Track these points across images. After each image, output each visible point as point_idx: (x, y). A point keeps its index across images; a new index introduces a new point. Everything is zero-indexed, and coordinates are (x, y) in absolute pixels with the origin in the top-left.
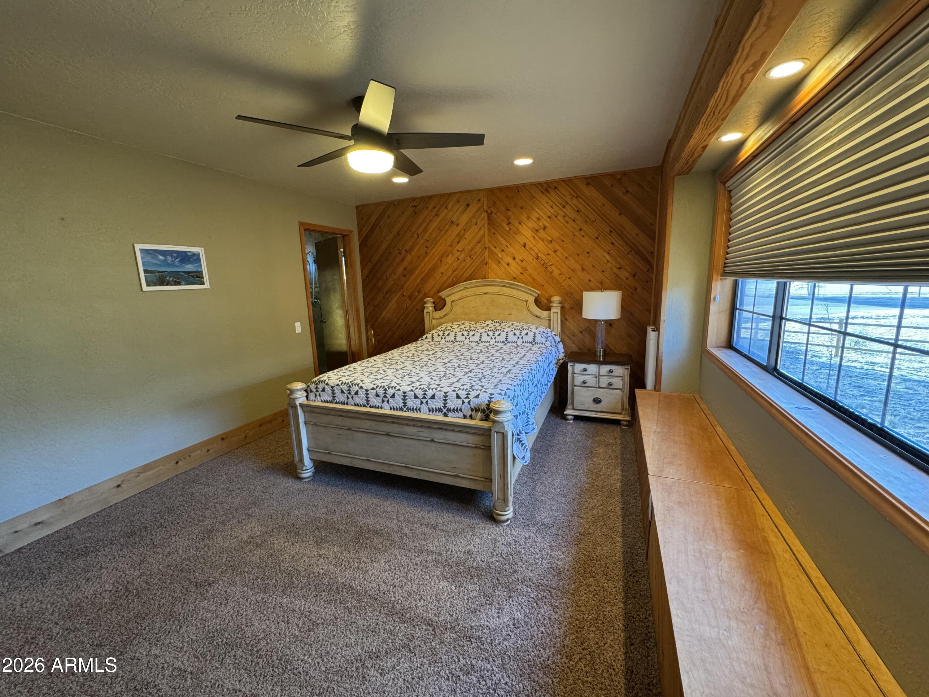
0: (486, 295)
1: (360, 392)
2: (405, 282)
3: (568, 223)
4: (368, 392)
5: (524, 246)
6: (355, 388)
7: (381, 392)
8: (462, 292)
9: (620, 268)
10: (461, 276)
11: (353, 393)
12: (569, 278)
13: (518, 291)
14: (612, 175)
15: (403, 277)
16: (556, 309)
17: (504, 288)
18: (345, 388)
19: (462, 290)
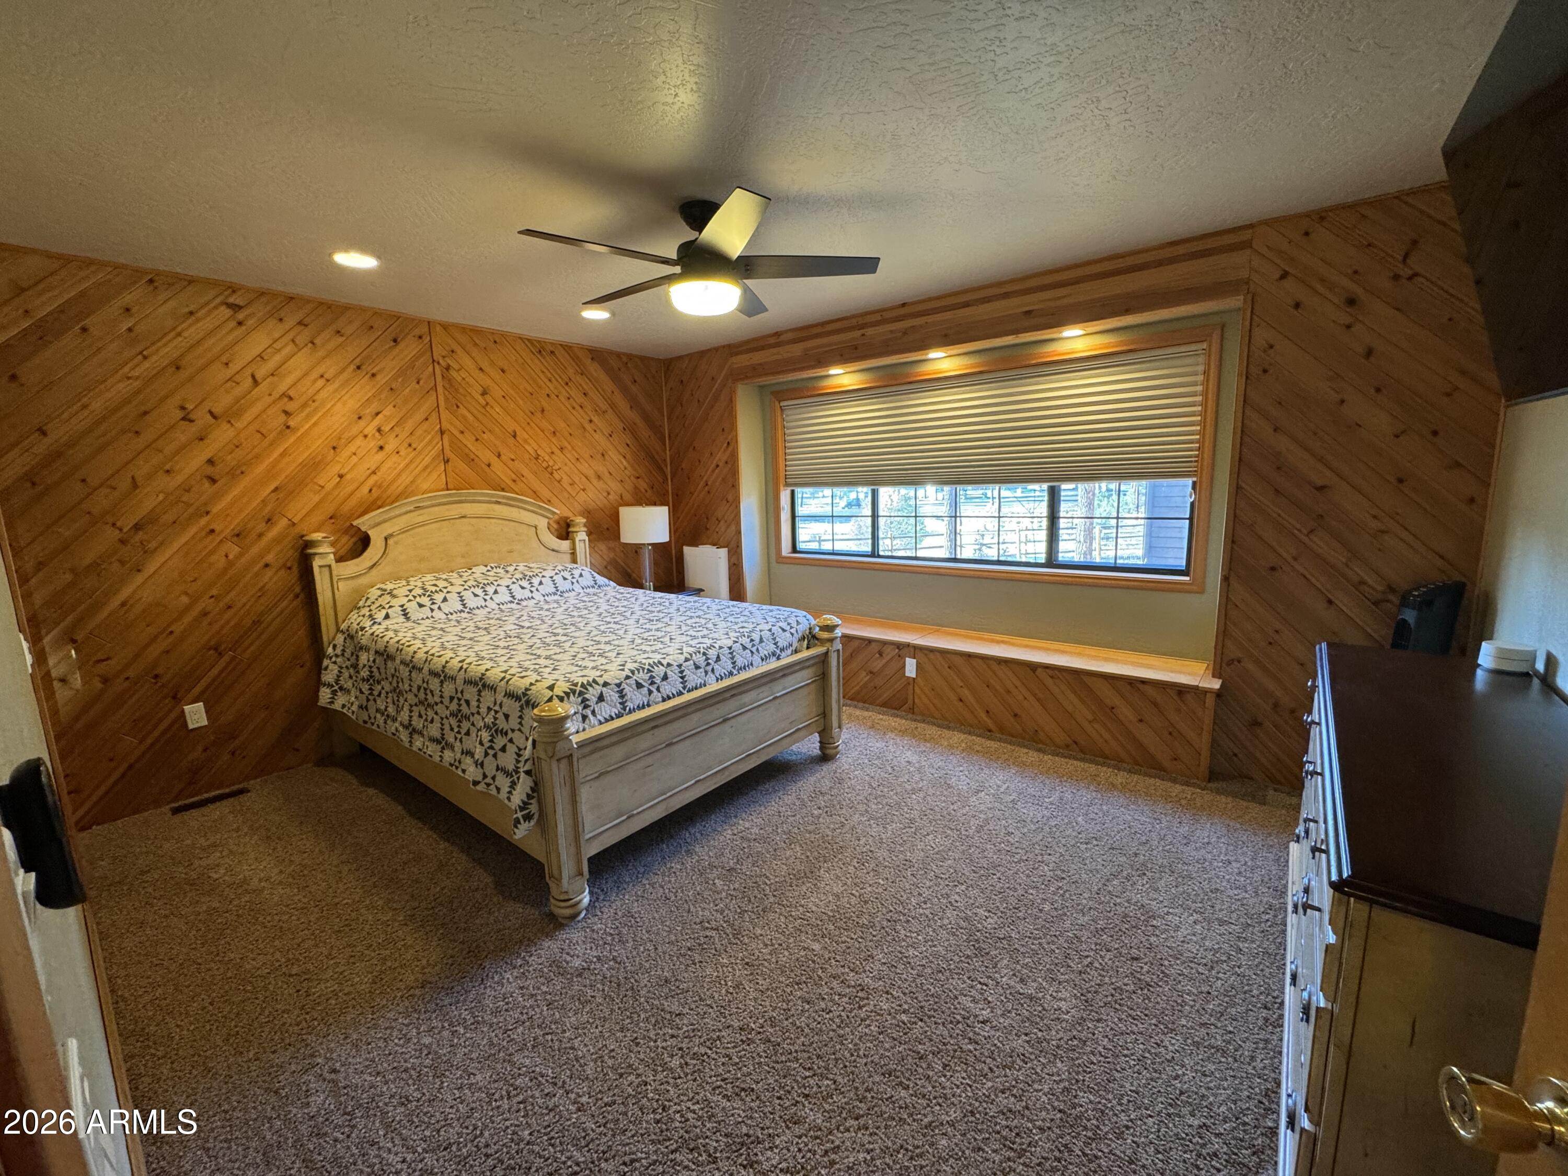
0: (463, 520)
1: (669, 673)
2: (217, 496)
3: (574, 408)
4: (683, 668)
5: (515, 437)
6: (659, 671)
7: (700, 659)
8: (412, 515)
9: (638, 478)
10: (394, 480)
11: (658, 680)
12: (584, 490)
13: (521, 511)
14: (619, 355)
15: (207, 484)
16: (581, 536)
17: (497, 507)
18: (642, 677)
19: (410, 511)
